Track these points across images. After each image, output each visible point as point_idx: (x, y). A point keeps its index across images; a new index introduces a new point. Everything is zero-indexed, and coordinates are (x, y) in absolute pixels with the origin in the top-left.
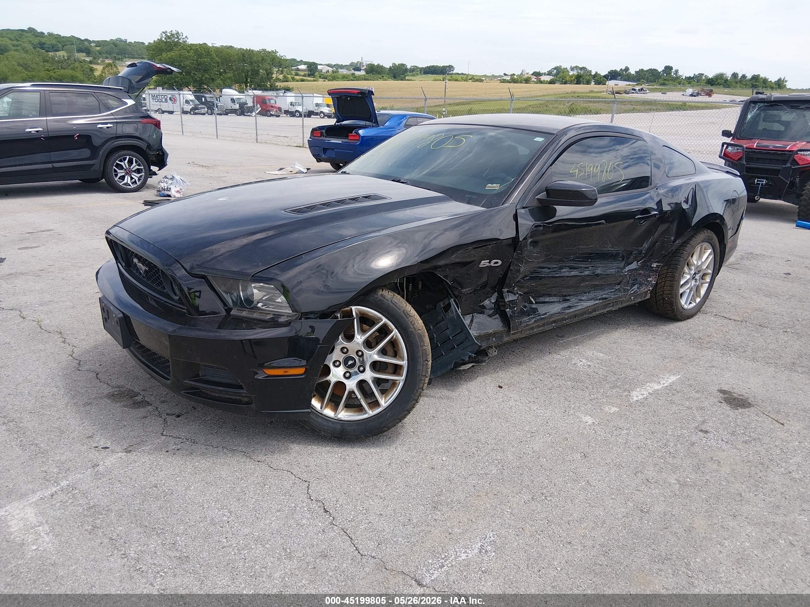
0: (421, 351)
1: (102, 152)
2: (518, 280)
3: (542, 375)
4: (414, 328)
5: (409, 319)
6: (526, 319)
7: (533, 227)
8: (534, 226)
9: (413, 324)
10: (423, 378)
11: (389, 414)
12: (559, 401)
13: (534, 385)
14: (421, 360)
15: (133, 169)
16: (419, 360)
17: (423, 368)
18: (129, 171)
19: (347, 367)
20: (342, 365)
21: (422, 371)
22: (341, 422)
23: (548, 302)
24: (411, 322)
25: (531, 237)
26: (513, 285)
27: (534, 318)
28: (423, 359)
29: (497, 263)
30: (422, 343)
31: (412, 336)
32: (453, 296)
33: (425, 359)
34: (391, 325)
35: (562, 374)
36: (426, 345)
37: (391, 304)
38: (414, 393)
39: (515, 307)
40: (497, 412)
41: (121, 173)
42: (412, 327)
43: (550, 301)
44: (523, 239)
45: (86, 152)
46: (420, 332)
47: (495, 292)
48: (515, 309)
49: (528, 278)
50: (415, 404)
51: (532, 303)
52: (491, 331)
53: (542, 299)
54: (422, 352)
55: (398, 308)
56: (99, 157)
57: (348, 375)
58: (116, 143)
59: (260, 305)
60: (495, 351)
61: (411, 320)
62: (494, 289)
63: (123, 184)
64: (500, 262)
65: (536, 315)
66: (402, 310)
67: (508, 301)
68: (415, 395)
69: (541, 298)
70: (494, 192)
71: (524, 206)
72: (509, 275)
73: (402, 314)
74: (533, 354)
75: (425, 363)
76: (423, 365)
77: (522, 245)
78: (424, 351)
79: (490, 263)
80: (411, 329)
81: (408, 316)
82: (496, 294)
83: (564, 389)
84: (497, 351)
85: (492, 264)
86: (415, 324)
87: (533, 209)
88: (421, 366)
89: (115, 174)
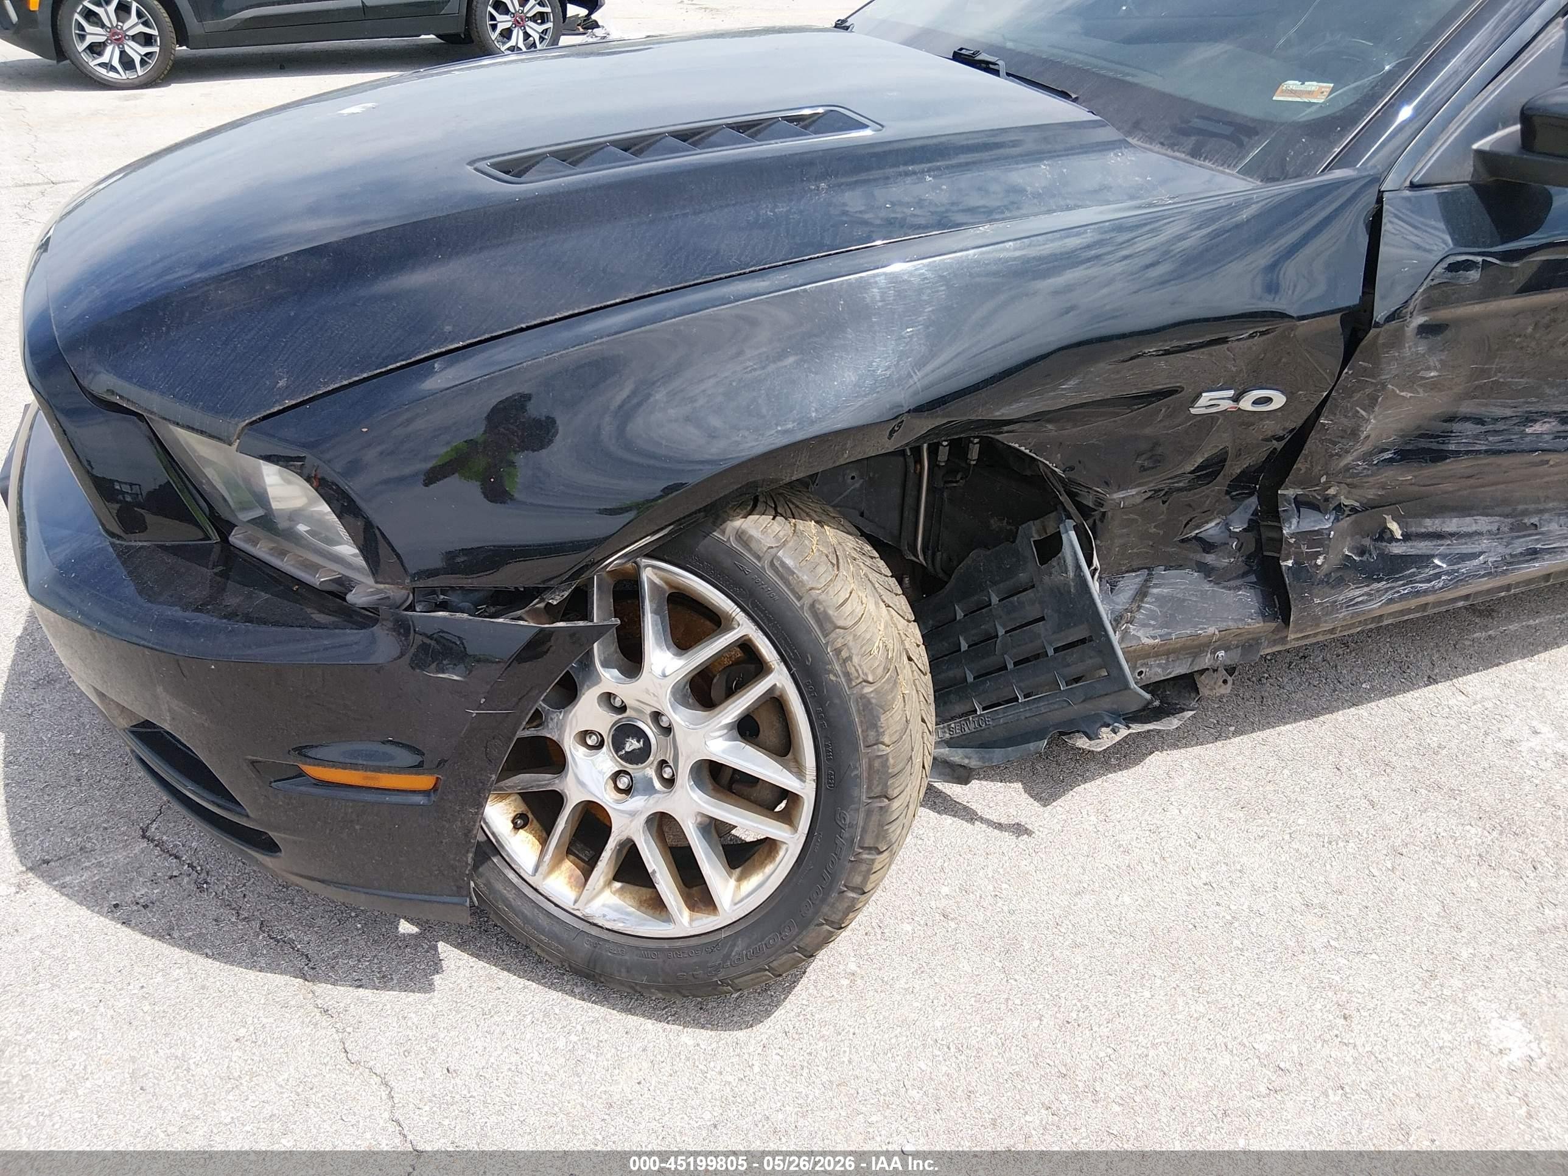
0: (864, 762)
2: (1343, 464)
3: (1382, 781)
4: (847, 675)
5: (833, 635)
6: (1357, 592)
7: (1439, 269)
8: (1445, 264)
9: (845, 661)
10: (865, 856)
11: (740, 945)
12: (1419, 918)
13: (1342, 821)
14: (862, 794)
16: (856, 793)
17: (866, 823)
19: (620, 757)
20: (605, 748)
21: (864, 830)
22: (594, 931)
23: (1452, 535)
24: (838, 652)
25: (1426, 308)
26: (1323, 479)
27: (1387, 590)
28: (869, 788)
29: (1269, 400)
30: (872, 734)
31: (837, 701)
32: (1072, 509)
33: (877, 791)
34: (766, 650)
35: (1455, 784)
36: (886, 740)
37: (770, 573)
38: (831, 900)
39: (1318, 554)
40: (1174, 934)
42: (837, 668)
43: (1465, 529)
44: (1391, 318)
46: (868, 689)
47: (1251, 495)
48: (1319, 562)
49: (1387, 455)
50: (831, 934)
51: (1393, 539)
52: (1211, 630)
53: (1431, 525)
54: (870, 766)
55: (793, 591)
57: (623, 783)
59: (302, 528)
60: (1225, 682)
61: (839, 643)
62: (1242, 485)
64: (1279, 400)
65: (1398, 579)
66: (807, 601)
67: (1292, 535)
68: (833, 906)
69: (1428, 522)
70: (1305, 116)
71: (1416, 180)
72: (1311, 444)
73: (807, 615)
74: (1371, 679)
75: (877, 804)
76: (869, 813)
77: (1381, 341)
78: (877, 764)
79: (1236, 399)
80: (832, 677)
81: (828, 626)
82: (1253, 502)
83: (1450, 861)
84: (1230, 682)
85: (1246, 404)
86: (850, 658)
87: (1454, 193)
88: (862, 815)
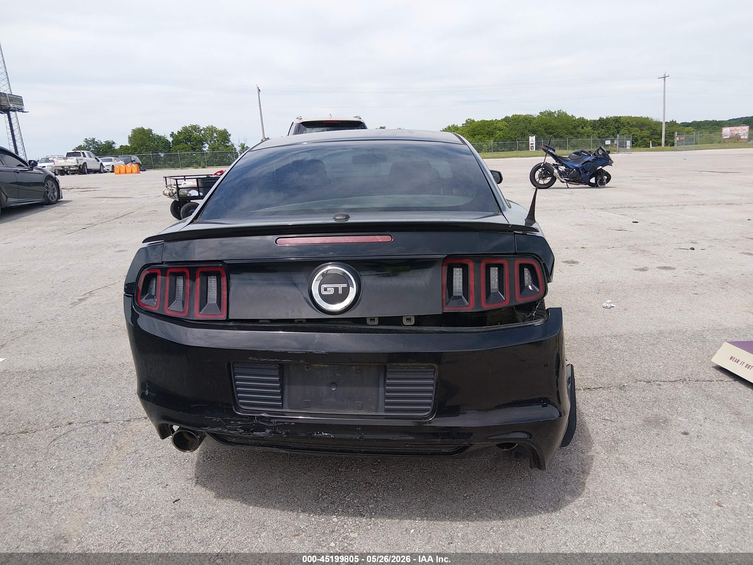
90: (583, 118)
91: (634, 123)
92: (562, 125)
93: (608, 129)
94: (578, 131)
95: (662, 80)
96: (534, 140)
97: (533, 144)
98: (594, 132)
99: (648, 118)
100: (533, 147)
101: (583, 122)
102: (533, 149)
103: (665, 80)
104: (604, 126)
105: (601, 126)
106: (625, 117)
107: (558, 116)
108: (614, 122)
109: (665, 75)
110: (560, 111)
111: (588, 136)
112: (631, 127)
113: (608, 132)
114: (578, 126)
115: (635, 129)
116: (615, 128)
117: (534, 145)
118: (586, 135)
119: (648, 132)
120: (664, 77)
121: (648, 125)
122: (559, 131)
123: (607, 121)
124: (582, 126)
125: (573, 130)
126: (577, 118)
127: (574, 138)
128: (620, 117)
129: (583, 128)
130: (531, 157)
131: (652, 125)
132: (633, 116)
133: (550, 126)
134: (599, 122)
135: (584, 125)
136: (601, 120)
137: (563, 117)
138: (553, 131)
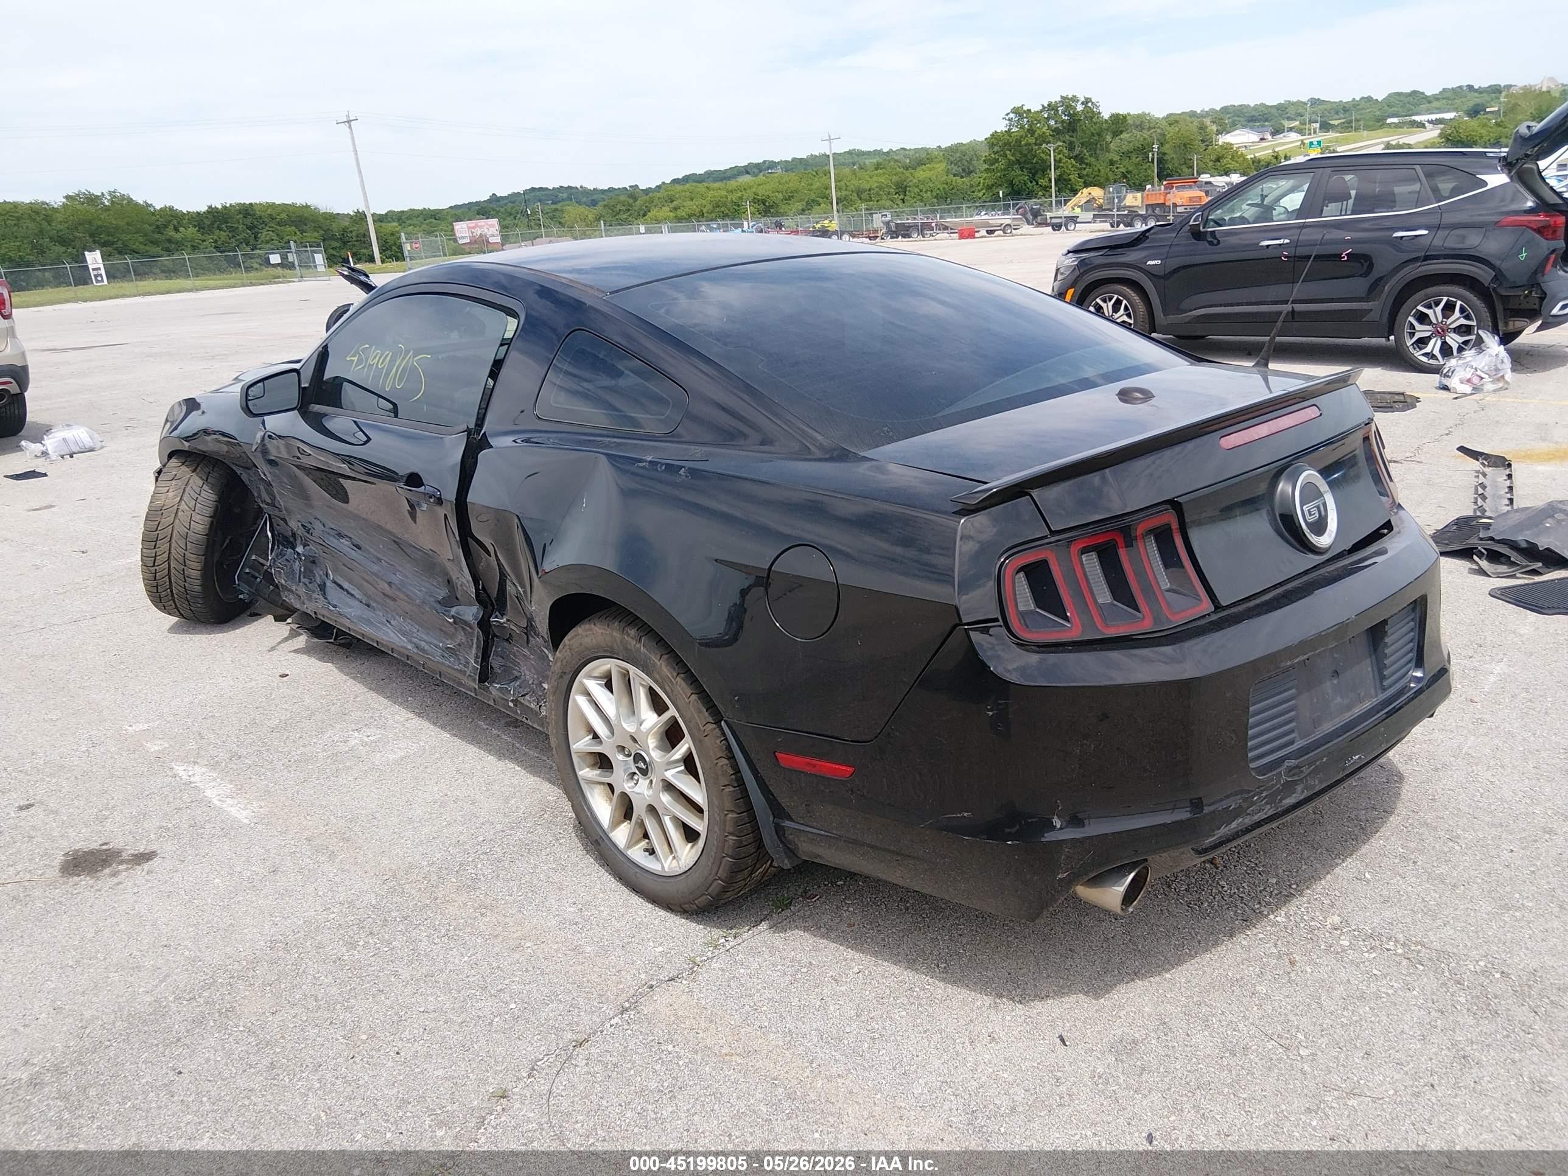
1: (1390, 288)
15: (1452, 326)
18: (1441, 328)
41: (1423, 331)
45: (1359, 285)
56: (1384, 295)
58: (1423, 268)
63: (1423, 355)
89: (1410, 333)
90: (171, 209)
91: (284, 216)
92: (128, 224)
93: (232, 230)
94: (168, 237)
95: (345, 127)
96: (100, 260)
97: (99, 269)
98: (203, 238)
99: (307, 207)
100: (101, 275)
101: (171, 218)
102: (102, 281)
103: (350, 127)
104: (221, 224)
105: (216, 225)
106: (260, 204)
107: (113, 202)
108: (241, 216)
109: (348, 116)
110: (114, 192)
111: (192, 246)
112: (279, 224)
113: (233, 236)
114: (166, 226)
115: (288, 229)
116: (248, 228)
117: (103, 272)
118: (189, 244)
119: (316, 234)
120: (349, 122)
121: (313, 221)
122: (124, 237)
123: (226, 214)
124: (175, 226)
125: (157, 236)
126: (158, 208)
127: (163, 252)
128: (251, 204)
129: (176, 230)
130: (111, 298)
131: (321, 219)
132: (277, 203)
133: (101, 227)
134: (210, 217)
135: (178, 223)
136: (212, 211)
137: (123, 206)
138: (110, 238)
